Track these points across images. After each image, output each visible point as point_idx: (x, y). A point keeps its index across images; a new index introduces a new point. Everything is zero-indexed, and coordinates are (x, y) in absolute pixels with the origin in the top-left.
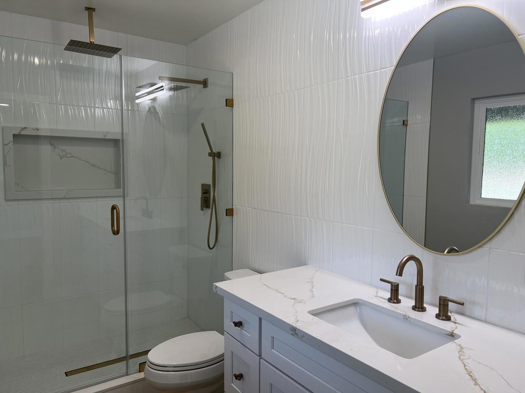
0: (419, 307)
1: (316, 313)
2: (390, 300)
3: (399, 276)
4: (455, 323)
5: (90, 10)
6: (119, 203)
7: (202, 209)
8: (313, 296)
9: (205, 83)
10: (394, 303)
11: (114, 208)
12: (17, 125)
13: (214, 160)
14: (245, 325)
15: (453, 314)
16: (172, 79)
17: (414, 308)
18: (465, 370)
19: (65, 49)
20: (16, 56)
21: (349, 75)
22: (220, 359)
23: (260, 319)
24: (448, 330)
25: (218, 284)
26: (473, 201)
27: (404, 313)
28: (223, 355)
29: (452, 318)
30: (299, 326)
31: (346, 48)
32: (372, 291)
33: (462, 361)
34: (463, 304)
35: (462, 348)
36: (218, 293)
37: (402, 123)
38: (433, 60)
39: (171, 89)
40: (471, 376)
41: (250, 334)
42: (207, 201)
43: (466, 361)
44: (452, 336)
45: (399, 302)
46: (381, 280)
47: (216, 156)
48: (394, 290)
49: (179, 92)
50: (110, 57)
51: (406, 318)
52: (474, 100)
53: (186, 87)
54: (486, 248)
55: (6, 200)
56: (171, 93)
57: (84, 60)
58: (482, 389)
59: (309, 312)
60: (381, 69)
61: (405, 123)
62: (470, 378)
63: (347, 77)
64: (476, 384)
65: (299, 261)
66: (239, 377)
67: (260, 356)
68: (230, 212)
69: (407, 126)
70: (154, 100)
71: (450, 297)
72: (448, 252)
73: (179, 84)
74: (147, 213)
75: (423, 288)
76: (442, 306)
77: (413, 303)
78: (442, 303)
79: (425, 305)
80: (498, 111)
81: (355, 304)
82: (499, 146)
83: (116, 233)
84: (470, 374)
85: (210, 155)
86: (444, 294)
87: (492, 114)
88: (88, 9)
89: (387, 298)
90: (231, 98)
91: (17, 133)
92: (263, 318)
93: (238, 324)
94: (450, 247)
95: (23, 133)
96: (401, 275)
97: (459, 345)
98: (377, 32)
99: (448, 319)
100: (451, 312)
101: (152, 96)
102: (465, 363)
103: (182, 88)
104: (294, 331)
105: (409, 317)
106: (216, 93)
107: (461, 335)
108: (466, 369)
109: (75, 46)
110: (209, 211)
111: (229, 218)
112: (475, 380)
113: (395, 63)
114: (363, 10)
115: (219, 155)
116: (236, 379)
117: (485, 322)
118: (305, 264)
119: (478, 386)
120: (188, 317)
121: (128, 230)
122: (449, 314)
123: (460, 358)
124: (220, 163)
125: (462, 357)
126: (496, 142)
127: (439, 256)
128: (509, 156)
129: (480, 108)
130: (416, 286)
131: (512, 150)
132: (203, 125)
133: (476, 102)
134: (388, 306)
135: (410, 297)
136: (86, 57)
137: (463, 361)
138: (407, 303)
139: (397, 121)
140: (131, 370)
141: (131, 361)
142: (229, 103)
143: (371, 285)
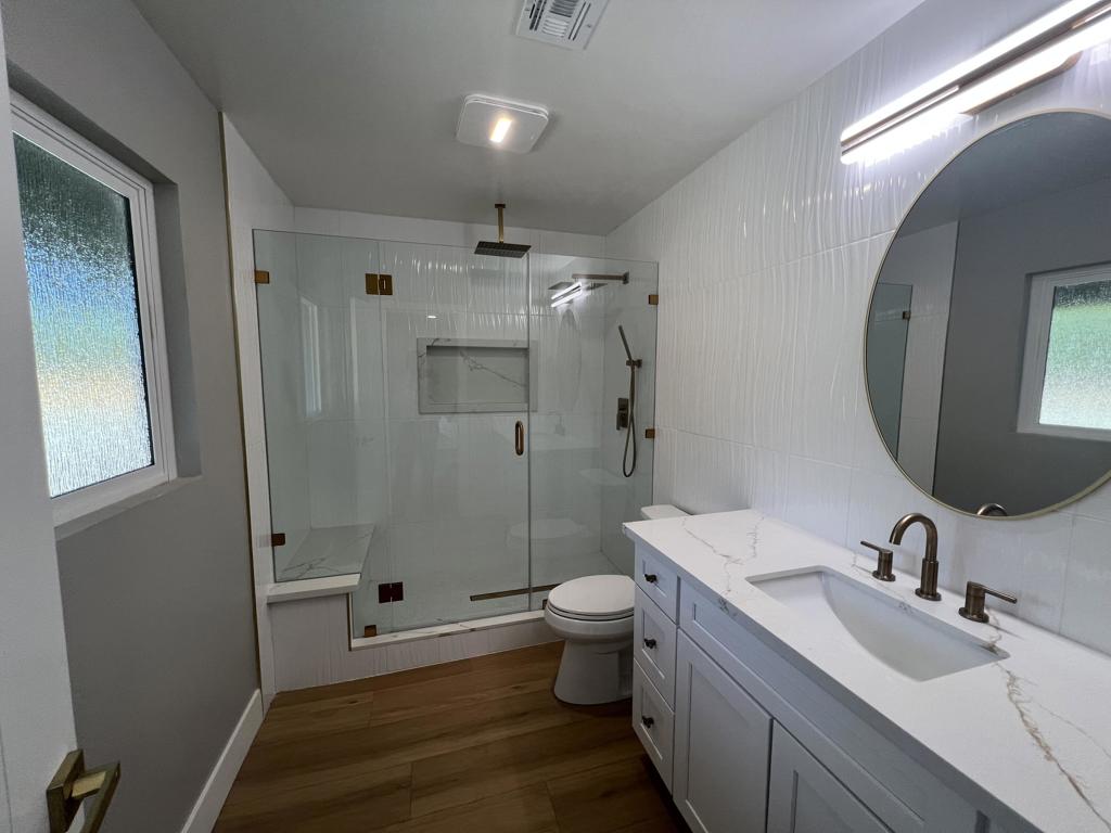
0: (928, 590)
1: (757, 581)
2: (876, 574)
3: (895, 543)
4: (998, 628)
5: (500, 207)
6: (523, 418)
7: (618, 429)
8: (755, 555)
9: (625, 279)
10: (883, 579)
11: (518, 425)
12: (430, 336)
13: (633, 369)
14: (660, 582)
15: (993, 612)
16: (590, 277)
17: (919, 593)
18: (1022, 724)
19: (476, 253)
20: (430, 266)
21: (820, 248)
22: (629, 613)
23: (679, 579)
24: (985, 639)
25: (627, 525)
26: (1023, 428)
27: (901, 599)
28: (632, 609)
29: (991, 619)
30: (729, 597)
31: (815, 215)
32: (848, 556)
33: (1016, 703)
34: (1014, 601)
35: (1013, 679)
36: (629, 536)
37: (901, 316)
38: (956, 223)
39: (588, 289)
40: (1037, 738)
41: (665, 593)
42: (624, 419)
43: (1024, 705)
44: (991, 650)
45: (891, 578)
46: (862, 543)
47: (636, 364)
48: (885, 561)
49: (597, 290)
50: (520, 256)
51: (904, 607)
52: (1030, 276)
53: (603, 285)
54: (1067, 514)
55: (421, 413)
56: (590, 292)
57: (494, 262)
58: (1063, 771)
59: (748, 579)
60: (872, 236)
61: (906, 316)
62: (1035, 742)
63: (816, 252)
64: (1049, 757)
65: (738, 503)
66: (651, 644)
67: (678, 623)
68: (650, 434)
69: (909, 319)
70: (571, 302)
71: (988, 585)
72: (985, 513)
73: (597, 281)
74: (560, 430)
75: (936, 566)
76: (972, 599)
77: (917, 584)
78: (972, 593)
79: (939, 590)
80: (1076, 290)
81: (818, 572)
82: (1079, 345)
83: (520, 452)
84: (1034, 732)
85: (628, 363)
86: (976, 580)
87: (1063, 296)
88: (497, 206)
89: (872, 571)
90: (655, 293)
91: (430, 344)
92: (682, 578)
93: (652, 579)
94: (989, 505)
95: (435, 344)
96: (897, 542)
97: (1008, 672)
98: (867, 188)
99: (984, 619)
100: (988, 608)
101: (568, 299)
102: (1023, 710)
103: (599, 285)
104: (724, 604)
105: (909, 606)
106: (638, 289)
107: (1011, 653)
108: (1024, 721)
109: (485, 248)
110: (626, 430)
111: (650, 440)
112: (1046, 749)
113: (897, 223)
114: (844, 153)
115: (639, 363)
116: (648, 645)
117: (1060, 634)
118: (748, 508)
119: (1053, 763)
120: (601, 551)
121: (532, 449)
122: (985, 611)
123: (1011, 699)
124: (641, 373)
125: (1015, 697)
126: (1073, 338)
127: (967, 518)
128: (1098, 359)
129: (1043, 288)
130: (924, 561)
131: (1104, 350)
132: (620, 328)
133: (1034, 278)
134: (874, 583)
135: (912, 574)
136: (497, 259)
137: (1020, 705)
138: (906, 583)
139: (894, 313)
140: (534, 606)
141: (535, 594)
142: (653, 300)
143: (845, 546)
